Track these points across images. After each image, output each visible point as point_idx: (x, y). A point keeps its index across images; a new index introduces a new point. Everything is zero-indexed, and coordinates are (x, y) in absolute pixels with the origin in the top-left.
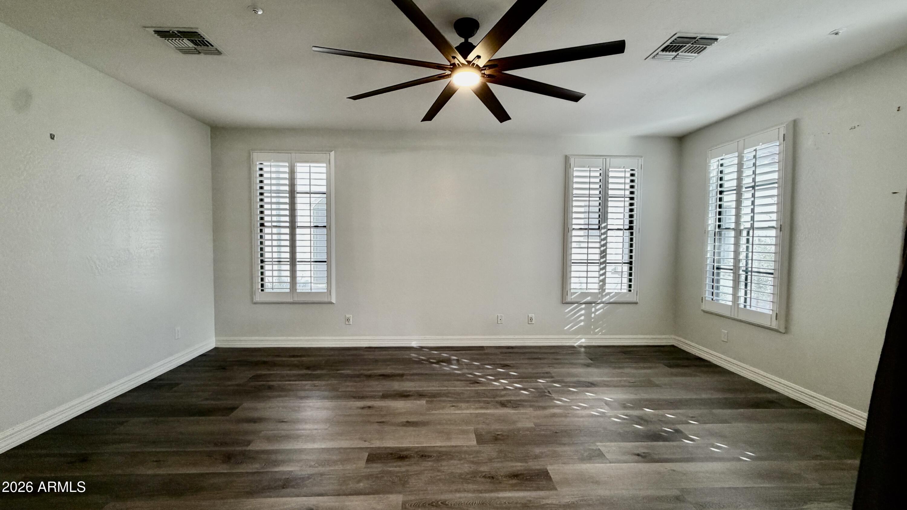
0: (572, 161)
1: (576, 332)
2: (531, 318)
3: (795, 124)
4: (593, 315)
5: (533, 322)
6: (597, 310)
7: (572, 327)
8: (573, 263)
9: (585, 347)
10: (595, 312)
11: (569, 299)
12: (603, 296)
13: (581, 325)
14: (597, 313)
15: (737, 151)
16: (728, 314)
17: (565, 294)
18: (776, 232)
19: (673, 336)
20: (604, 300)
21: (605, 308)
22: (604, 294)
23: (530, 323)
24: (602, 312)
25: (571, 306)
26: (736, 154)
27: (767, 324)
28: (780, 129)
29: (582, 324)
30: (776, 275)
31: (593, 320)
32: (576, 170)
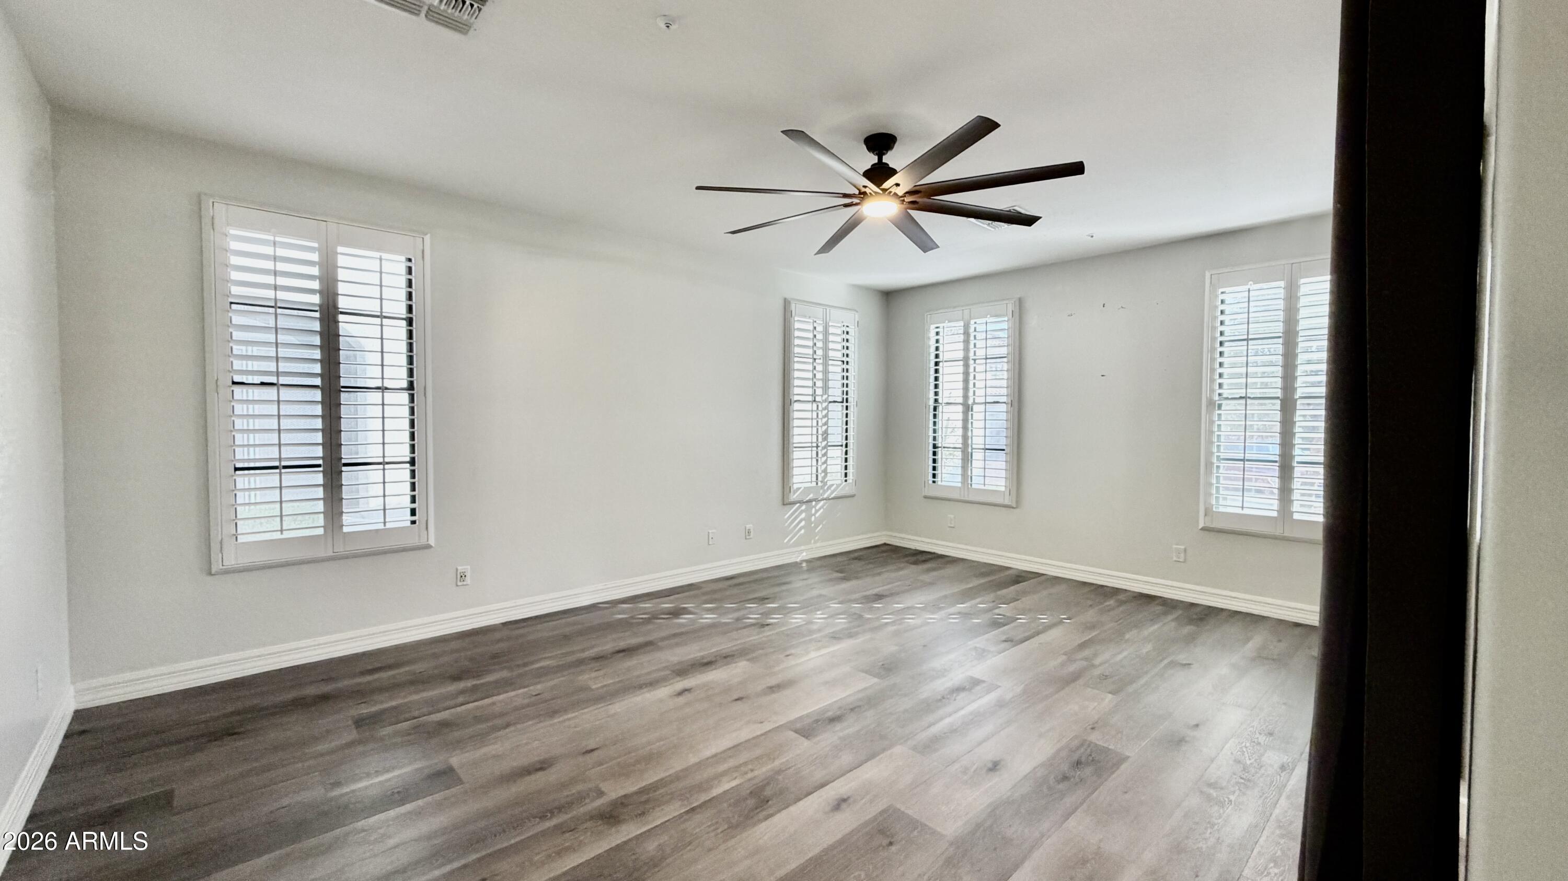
0: (793, 307)
1: (797, 544)
2: (749, 530)
3: (1021, 302)
4: (813, 518)
5: (751, 536)
6: (817, 511)
7: (792, 538)
8: (795, 447)
9: (807, 561)
10: (814, 515)
11: (793, 497)
12: (825, 492)
13: (800, 535)
14: (817, 515)
15: (963, 320)
16: (955, 496)
17: (787, 490)
18: (1007, 408)
19: (884, 533)
20: (825, 496)
21: (825, 507)
22: (826, 488)
23: (747, 537)
24: (822, 513)
25: (792, 508)
26: (962, 323)
27: (999, 500)
28: (1008, 305)
29: (803, 531)
30: (1008, 450)
31: (813, 525)
32: (798, 321)
